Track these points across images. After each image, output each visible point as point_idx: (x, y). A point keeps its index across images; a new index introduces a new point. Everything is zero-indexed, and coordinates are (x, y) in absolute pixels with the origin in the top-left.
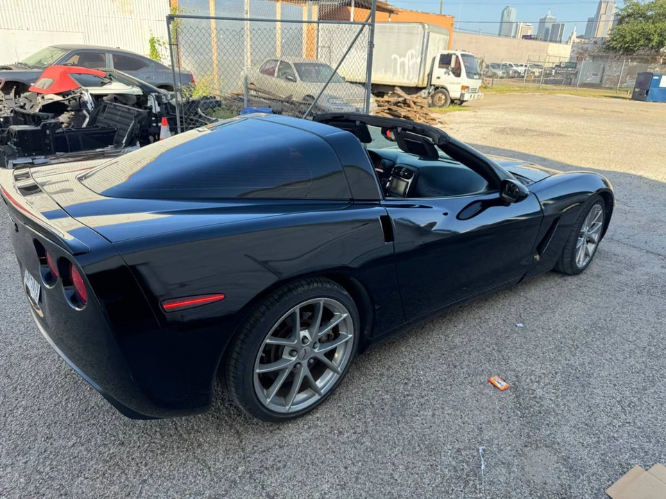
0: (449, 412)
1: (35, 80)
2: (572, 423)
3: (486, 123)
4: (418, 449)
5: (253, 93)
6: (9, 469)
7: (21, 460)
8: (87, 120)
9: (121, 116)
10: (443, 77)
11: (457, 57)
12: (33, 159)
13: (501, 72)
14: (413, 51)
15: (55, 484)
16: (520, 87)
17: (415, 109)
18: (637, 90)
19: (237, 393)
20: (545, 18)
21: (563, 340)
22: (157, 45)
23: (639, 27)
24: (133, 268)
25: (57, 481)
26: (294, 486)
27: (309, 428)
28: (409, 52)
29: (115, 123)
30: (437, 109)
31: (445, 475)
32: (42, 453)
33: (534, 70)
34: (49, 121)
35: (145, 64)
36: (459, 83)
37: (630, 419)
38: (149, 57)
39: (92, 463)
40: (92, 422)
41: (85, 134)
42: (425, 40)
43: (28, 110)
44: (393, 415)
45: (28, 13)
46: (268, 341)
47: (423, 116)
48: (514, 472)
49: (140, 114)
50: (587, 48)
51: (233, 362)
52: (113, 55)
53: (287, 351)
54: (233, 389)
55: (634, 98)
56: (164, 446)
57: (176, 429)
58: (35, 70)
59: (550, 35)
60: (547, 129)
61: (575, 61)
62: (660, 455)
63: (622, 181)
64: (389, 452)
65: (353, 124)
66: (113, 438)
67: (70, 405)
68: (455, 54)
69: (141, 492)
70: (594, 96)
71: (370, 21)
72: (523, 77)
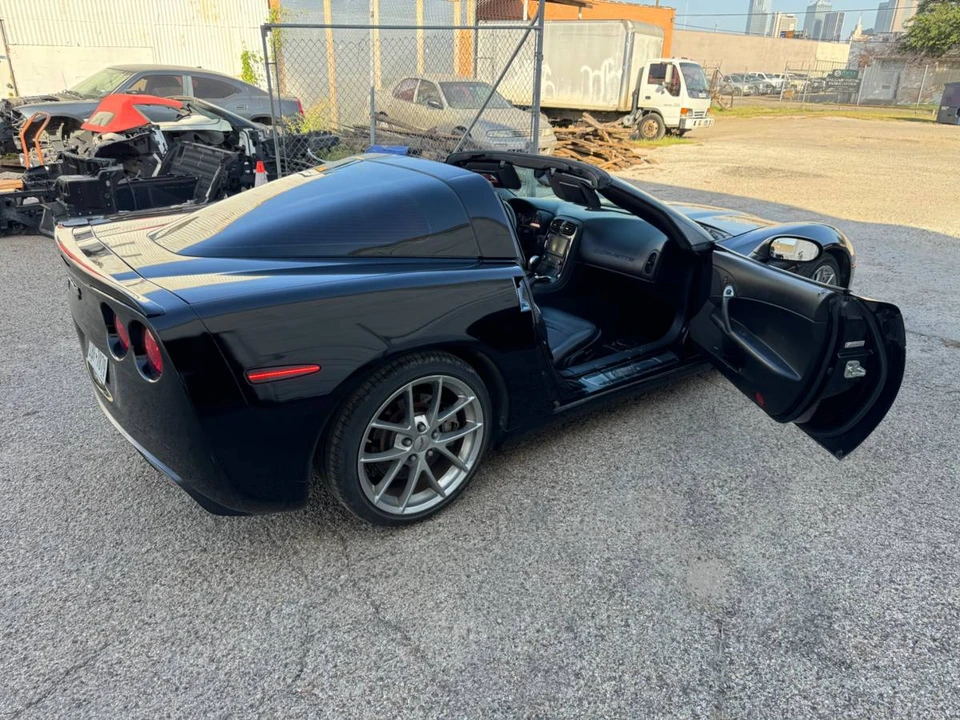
0: (603, 518)
1: (89, 115)
2: (755, 532)
3: (715, 161)
4: (557, 557)
5: (385, 125)
6: (74, 575)
7: (88, 567)
8: (159, 167)
9: (203, 161)
10: (654, 97)
11: (674, 67)
12: (89, 220)
13: (746, 87)
14: (611, 61)
15: (128, 591)
16: (773, 109)
17: (611, 143)
18: (944, 108)
19: (339, 486)
20: (815, 6)
21: (765, 439)
22: (251, 62)
23: (951, 15)
24: (216, 336)
25: (129, 587)
26: (404, 594)
27: (429, 534)
28: (606, 63)
29: (195, 171)
30: (645, 142)
31: (587, 586)
32: (111, 559)
33: (796, 82)
34: (110, 169)
35: (236, 88)
36: (677, 105)
37: (831, 528)
38: (241, 79)
39: (169, 570)
40: (169, 527)
41: (156, 186)
42: (629, 45)
43: (82, 155)
44: (532, 521)
45: (79, 23)
46: (374, 424)
47: (621, 153)
48: (672, 584)
49: (228, 157)
50: (874, 49)
51: (333, 449)
52: (193, 78)
53: (399, 438)
54: (334, 482)
55: (940, 121)
56: (252, 553)
57: (268, 535)
58: (88, 101)
59: (822, 30)
60: (801, 168)
61: (856, 69)
62: (859, 568)
63: (895, 238)
64: (522, 560)
65: (497, 164)
66: (193, 545)
67: (142, 510)
68: (671, 63)
69: (226, 600)
70: (881, 119)
71: (536, 24)
72: (779, 93)
